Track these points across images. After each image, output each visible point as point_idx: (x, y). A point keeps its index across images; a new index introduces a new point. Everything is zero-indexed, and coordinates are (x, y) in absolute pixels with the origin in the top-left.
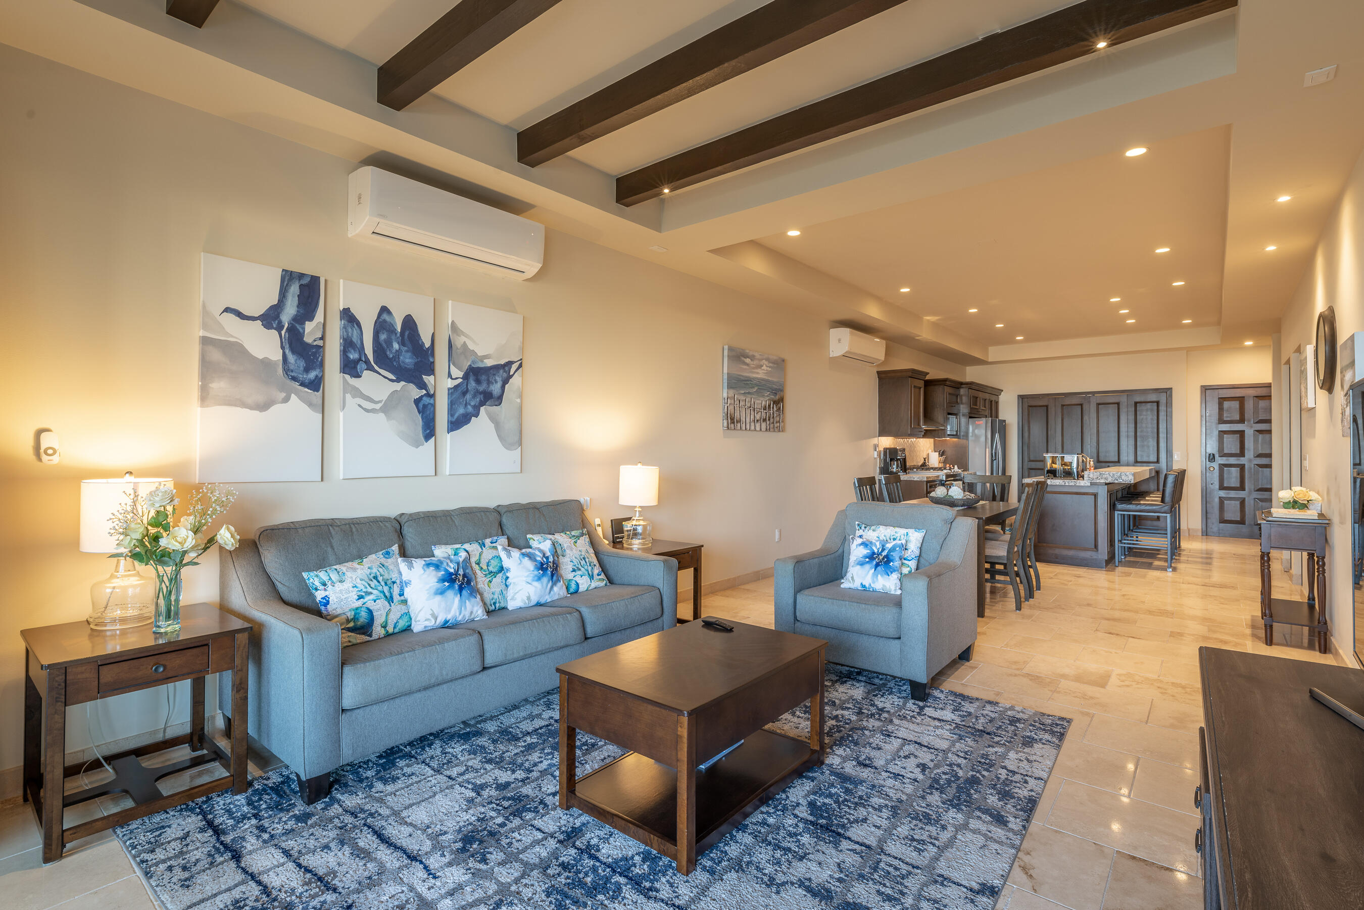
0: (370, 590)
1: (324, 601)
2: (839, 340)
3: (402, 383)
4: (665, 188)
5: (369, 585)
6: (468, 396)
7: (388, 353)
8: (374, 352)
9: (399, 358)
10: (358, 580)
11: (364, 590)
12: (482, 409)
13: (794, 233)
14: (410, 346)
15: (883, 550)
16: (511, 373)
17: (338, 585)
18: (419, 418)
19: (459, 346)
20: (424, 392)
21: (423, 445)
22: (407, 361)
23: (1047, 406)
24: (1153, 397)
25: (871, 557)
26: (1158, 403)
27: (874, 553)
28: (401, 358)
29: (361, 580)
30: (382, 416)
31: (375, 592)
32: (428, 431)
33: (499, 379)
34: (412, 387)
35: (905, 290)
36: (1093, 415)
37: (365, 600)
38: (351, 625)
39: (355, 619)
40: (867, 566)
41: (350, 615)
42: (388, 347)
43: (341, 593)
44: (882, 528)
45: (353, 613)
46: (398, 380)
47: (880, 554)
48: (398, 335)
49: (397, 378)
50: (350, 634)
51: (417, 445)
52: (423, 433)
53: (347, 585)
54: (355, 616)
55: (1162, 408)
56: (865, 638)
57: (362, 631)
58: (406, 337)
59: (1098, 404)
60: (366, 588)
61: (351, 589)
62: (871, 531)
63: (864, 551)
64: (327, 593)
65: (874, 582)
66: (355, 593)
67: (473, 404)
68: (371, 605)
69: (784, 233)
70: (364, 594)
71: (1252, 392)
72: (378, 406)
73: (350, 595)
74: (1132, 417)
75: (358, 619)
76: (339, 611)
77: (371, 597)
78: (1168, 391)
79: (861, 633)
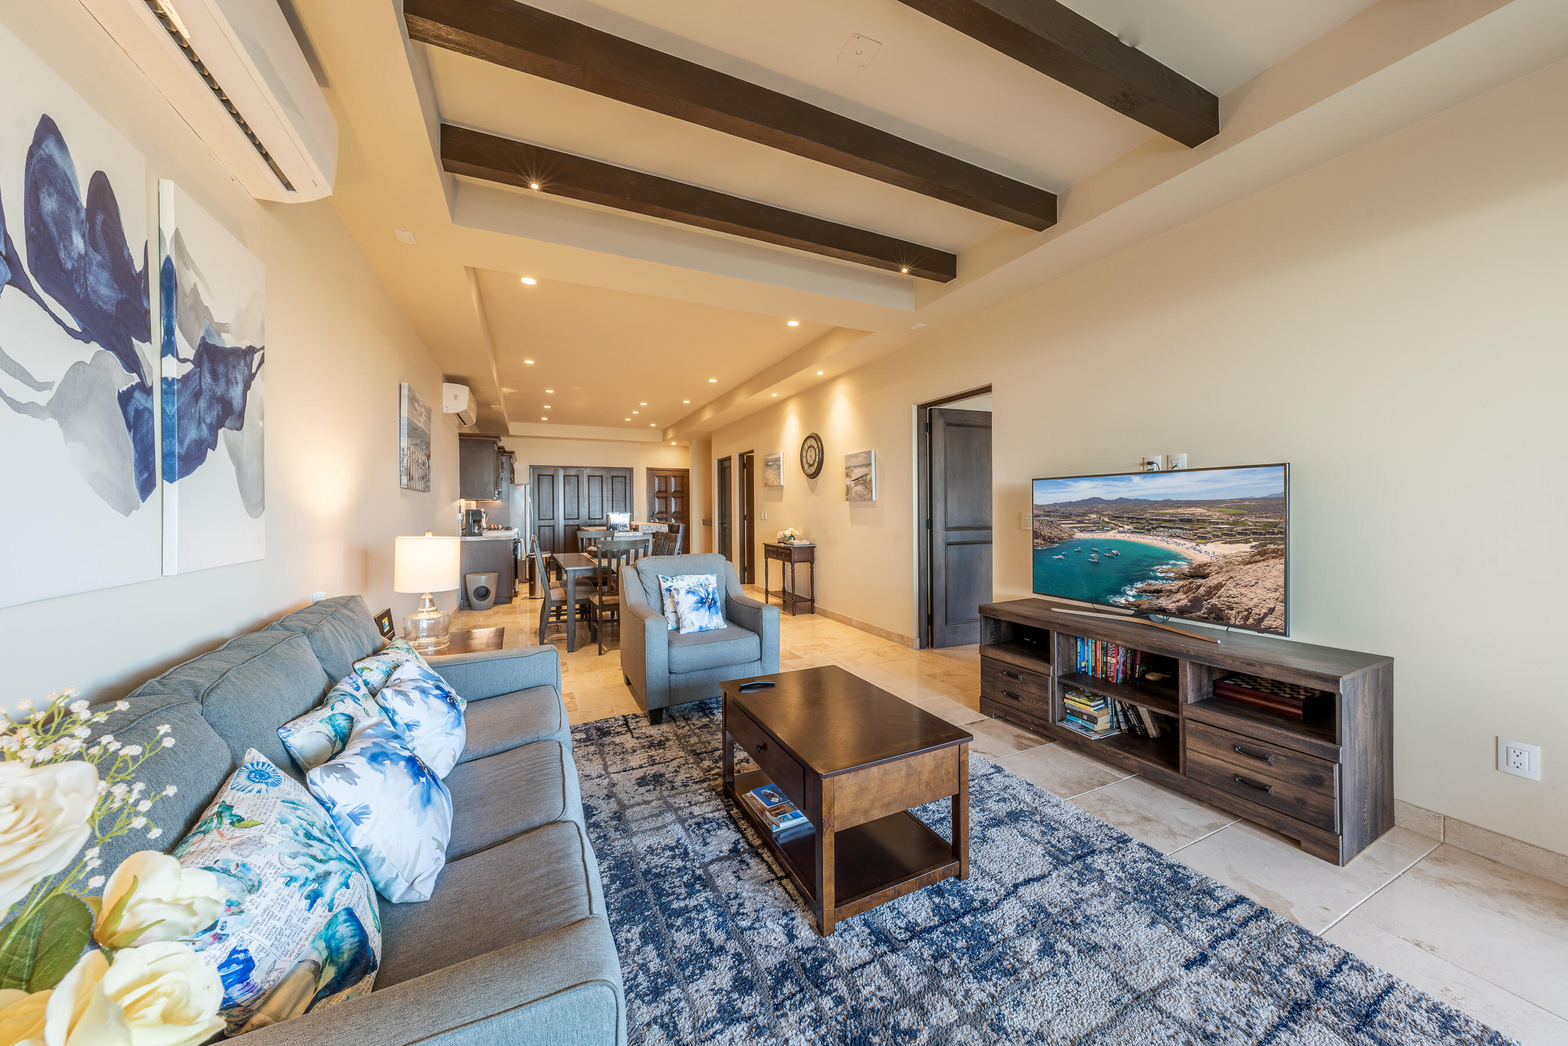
0: (321, 868)
1: (235, 967)
2: (456, 397)
3: (95, 347)
4: (536, 182)
5: (314, 857)
6: (202, 403)
7: (62, 254)
8: (30, 238)
9: (86, 279)
10: (289, 861)
11: (312, 875)
12: (221, 432)
13: (529, 281)
14: (106, 254)
15: (709, 594)
16: (254, 371)
17: (249, 902)
18: (128, 438)
19: (188, 291)
20: (135, 379)
21: (137, 508)
22: (104, 291)
23: (553, 476)
24: (621, 473)
25: (702, 601)
26: (625, 477)
27: (702, 599)
28: (90, 277)
29: (294, 856)
30: (52, 423)
31: (332, 866)
32: (146, 475)
33: (240, 378)
34: (112, 359)
35: (529, 362)
36: (586, 484)
37: (327, 898)
38: (330, 973)
39: (333, 954)
40: (702, 610)
41: (319, 954)
42: (60, 234)
43: (272, 916)
44: (686, 577)
45: (322, 945)
46: (85, 336)
47: (707, 598)
48: (83, 214)
49: (84, 330)
50: (343, 995)
51: (128, 509)
52: (137, 479)
53: (274, 886)
54: (328, 947)
55: (628, 481)
56: (734, 668)
57: (358, 969)
58: (98, 227)
59: (589, 476)
60: (312, 868)
61: (286, 891)
62: (679, 581)
63: (693, 599)
64: (232, 943)
65: (710, 622)
66: (297, 895)
67: (208, 421)
68: (344, 899)
69: (518, 277)
70: (315, 886)
71: (671, 473)
72: (43, 398)
73: (291, 907)
74: (610, 487)
75: (338, 949)
76: (286, 964)
77: (334, 882)
78: (631, 470)
79: (728, 665)
